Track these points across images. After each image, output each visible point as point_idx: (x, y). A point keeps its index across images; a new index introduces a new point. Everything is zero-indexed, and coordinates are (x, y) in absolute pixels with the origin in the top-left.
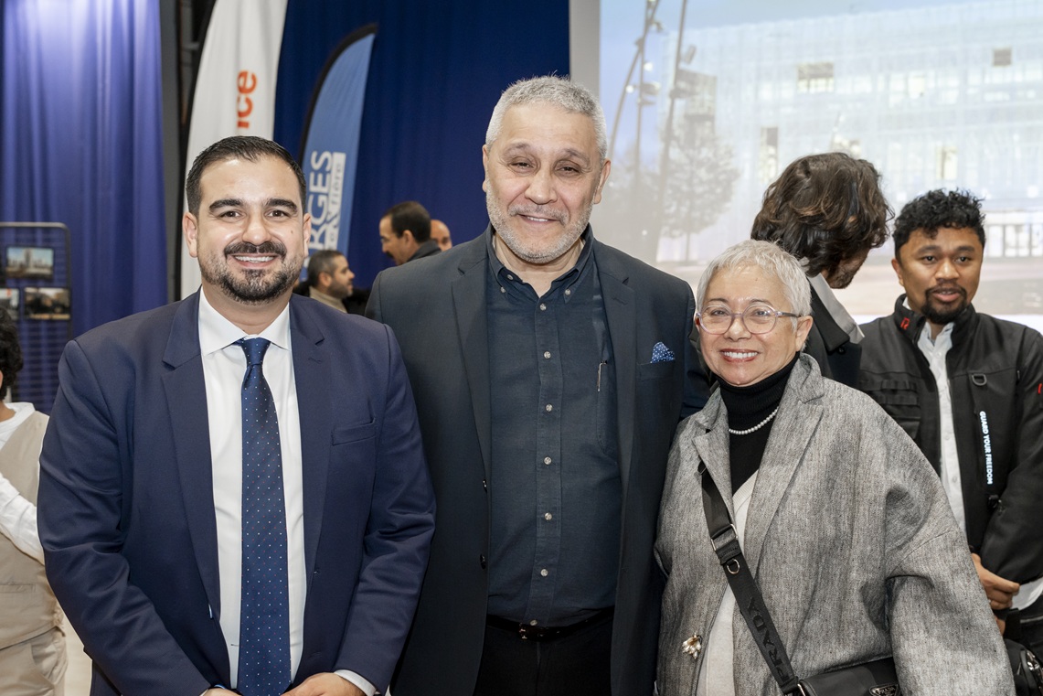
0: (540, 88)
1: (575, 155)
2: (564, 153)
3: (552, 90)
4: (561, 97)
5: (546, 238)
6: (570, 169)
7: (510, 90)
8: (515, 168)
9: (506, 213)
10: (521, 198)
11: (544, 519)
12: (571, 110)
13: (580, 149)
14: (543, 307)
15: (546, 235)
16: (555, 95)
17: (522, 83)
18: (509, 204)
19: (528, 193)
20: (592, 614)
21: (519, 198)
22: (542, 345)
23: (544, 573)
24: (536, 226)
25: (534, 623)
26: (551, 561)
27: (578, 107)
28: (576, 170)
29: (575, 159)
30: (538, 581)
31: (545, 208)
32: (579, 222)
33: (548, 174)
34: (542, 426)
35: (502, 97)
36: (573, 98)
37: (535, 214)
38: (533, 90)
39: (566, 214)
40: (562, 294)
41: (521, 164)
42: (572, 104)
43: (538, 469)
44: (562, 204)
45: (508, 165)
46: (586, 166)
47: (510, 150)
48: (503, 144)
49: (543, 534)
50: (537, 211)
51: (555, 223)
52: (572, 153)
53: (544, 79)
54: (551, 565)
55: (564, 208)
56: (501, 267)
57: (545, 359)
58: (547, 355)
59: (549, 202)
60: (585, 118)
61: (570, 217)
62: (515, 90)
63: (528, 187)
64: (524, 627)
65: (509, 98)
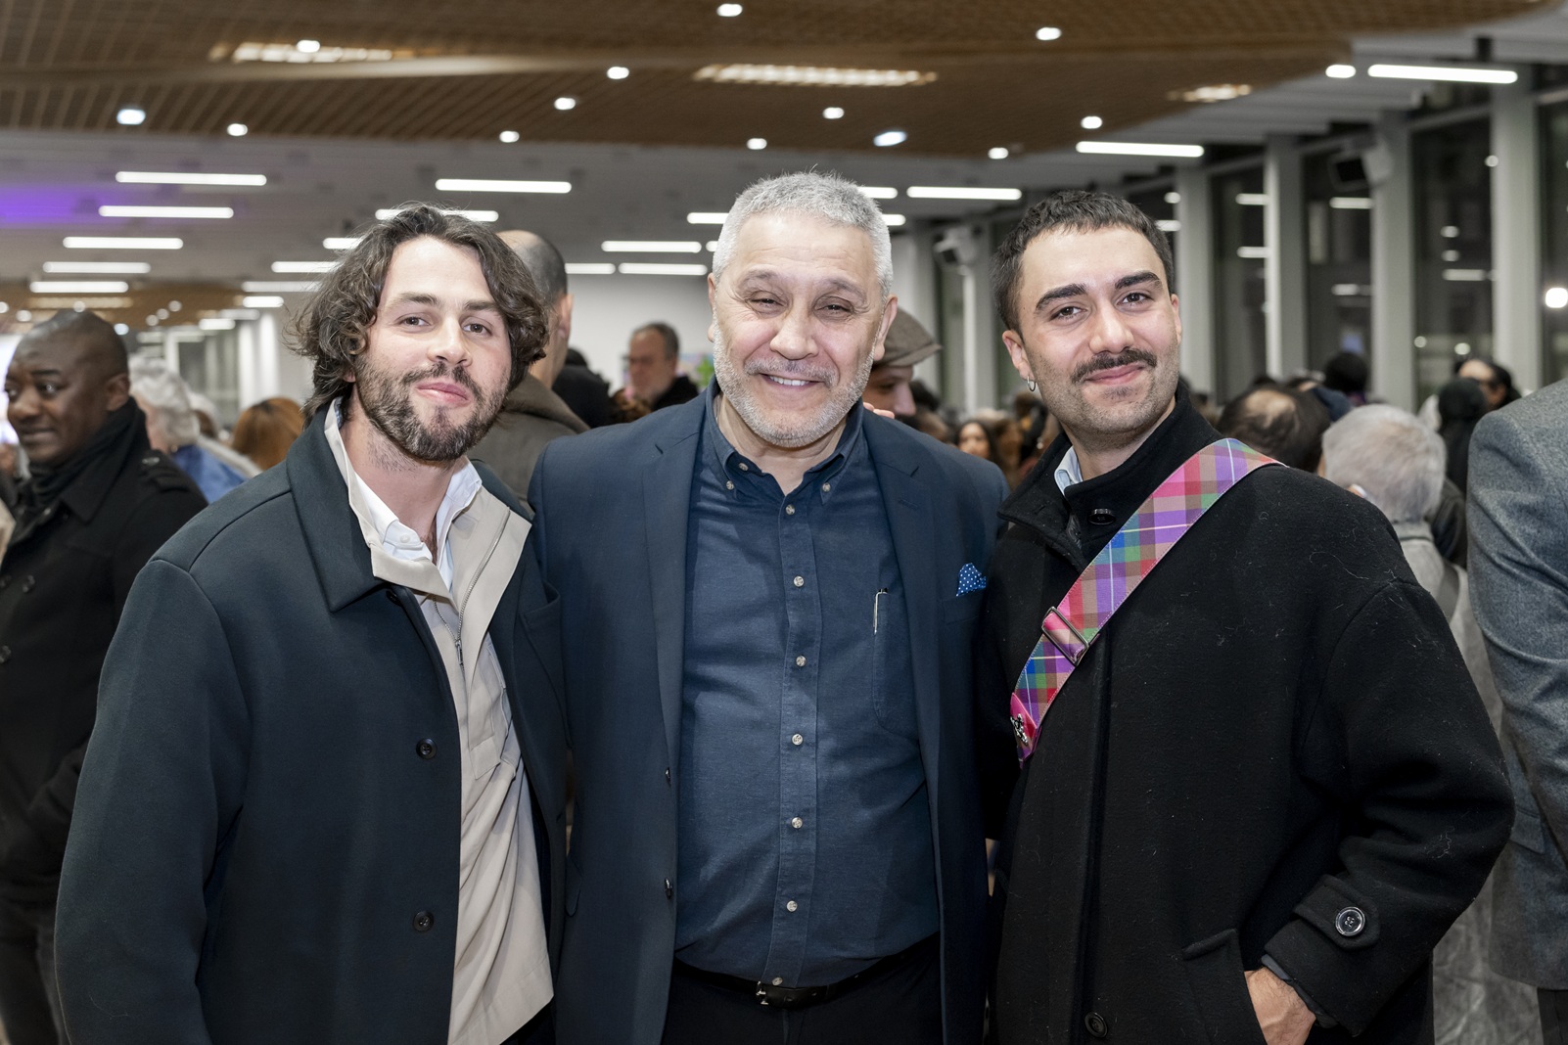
0: (791, 190)
1: (844, 287)
2: (829, 285)
3: (809, 192)
4: (823, 202)
5: (802, 409)
6: (837, 308)
7: (748, 192)
8: (757, 306)
9: (741, 371)
10: (764, 350)
11: (791, 828)
12: (838, 223)
13: (852, 279)
14: (790, 510)
15: (802, 406)
16: (814, 200)
17: (766, 183)
18: (747, 358)
19: (775, 342)
20: (868, 965)
21: (761, 350)
22: (791, 567)
23: (791, 906)
24: (787, 392)
25: (777, 982)
26: (802, 888)
27: (849, 217)
28: (847, 309)
29: (845, 295)
30: (783, 919)
31: (801, 364)
32: (852, 384)
33: (804, 315)
34: (790, 688)
35: (737, 204)
36: (840, 204)
37: (787, 374)
38: (781, 193)
39: (833, 372)
40: (817, 490)
41: (765, 301)
42: (839, 214)
43: (782, 751)
44: (827, 358)
45: (746, 301)
46: (860, 304)
47: (747, 279)
48: (737, 272)
49: (789, 849)
50: (789, 369)
51: (815, 387)
52: (840, 285)
53: (797, 178)
54: (802, 895)
55: (830, 363)
56: (731, 451)
57: (795, 588)
58: (798, 581)
59: (807, 357)
60: (859, 234)
61: (840, 375)
62: (755, 193)
63: (775, 334)
64: (764, 987)
65: (747, 203)
